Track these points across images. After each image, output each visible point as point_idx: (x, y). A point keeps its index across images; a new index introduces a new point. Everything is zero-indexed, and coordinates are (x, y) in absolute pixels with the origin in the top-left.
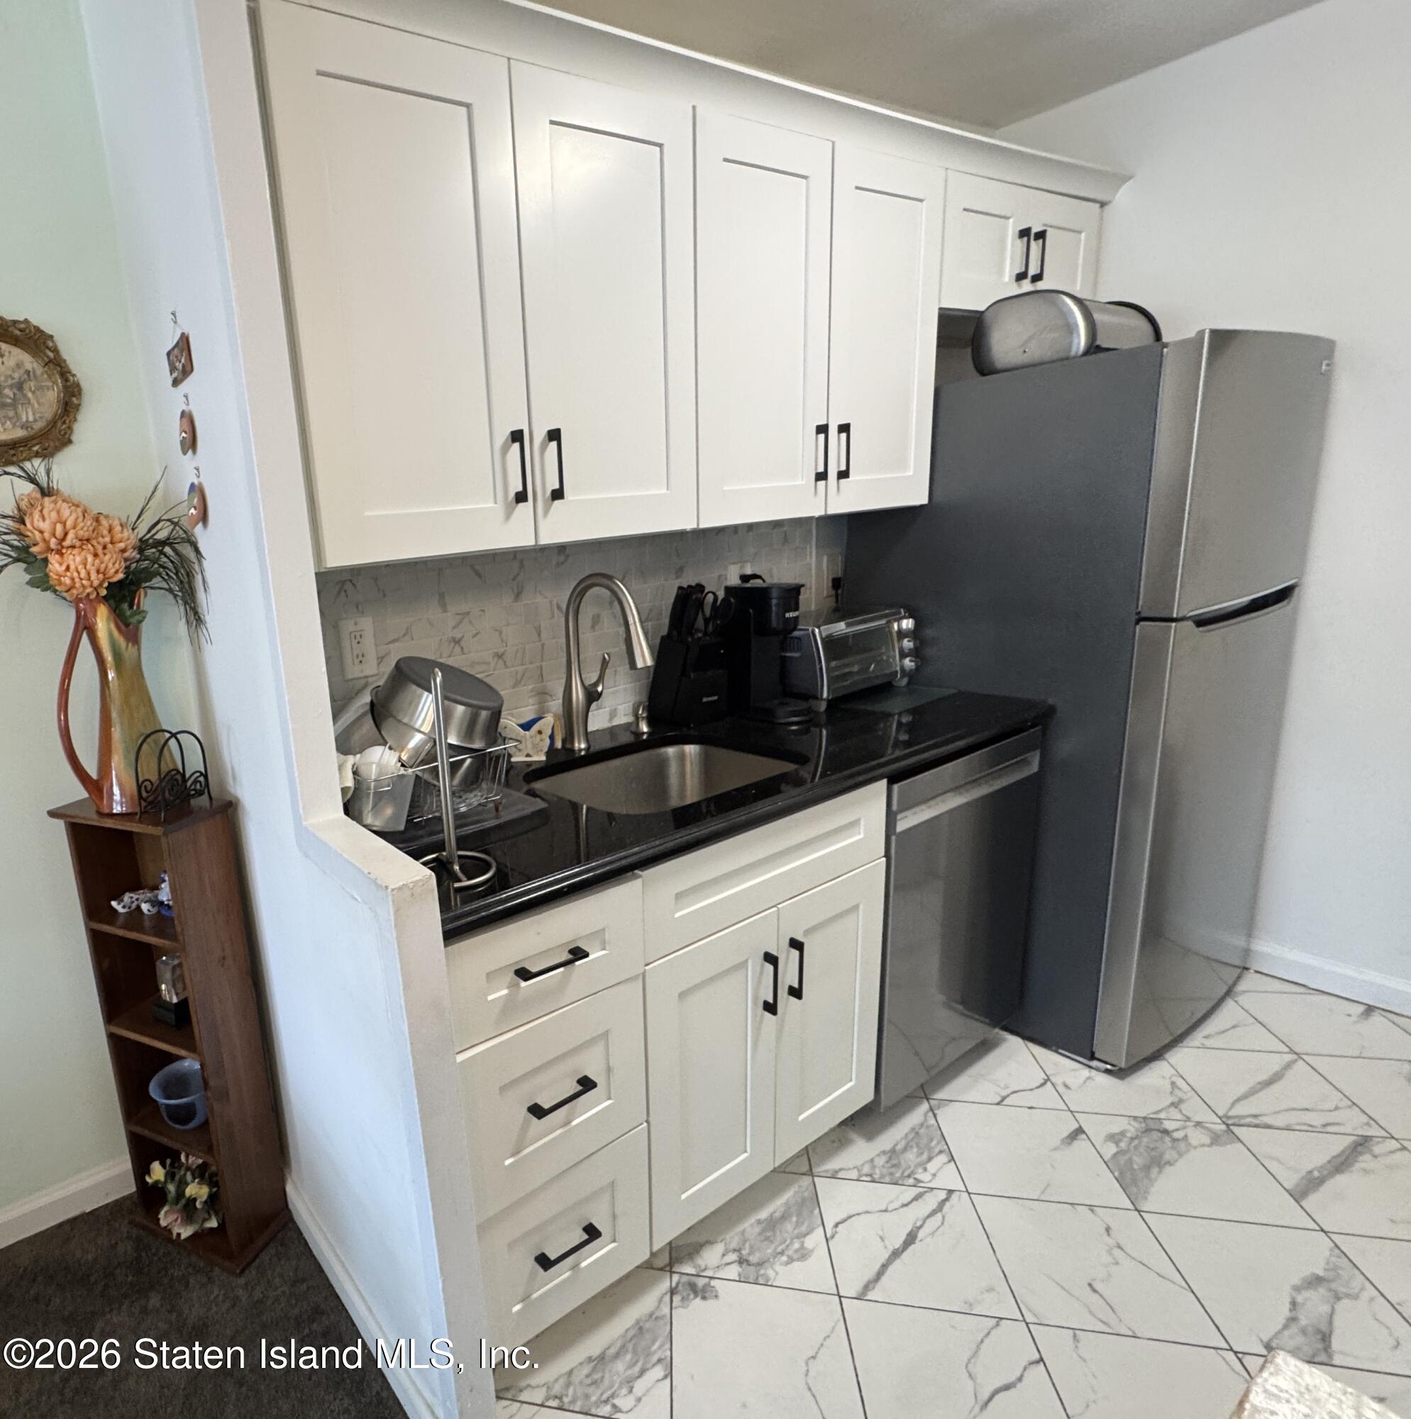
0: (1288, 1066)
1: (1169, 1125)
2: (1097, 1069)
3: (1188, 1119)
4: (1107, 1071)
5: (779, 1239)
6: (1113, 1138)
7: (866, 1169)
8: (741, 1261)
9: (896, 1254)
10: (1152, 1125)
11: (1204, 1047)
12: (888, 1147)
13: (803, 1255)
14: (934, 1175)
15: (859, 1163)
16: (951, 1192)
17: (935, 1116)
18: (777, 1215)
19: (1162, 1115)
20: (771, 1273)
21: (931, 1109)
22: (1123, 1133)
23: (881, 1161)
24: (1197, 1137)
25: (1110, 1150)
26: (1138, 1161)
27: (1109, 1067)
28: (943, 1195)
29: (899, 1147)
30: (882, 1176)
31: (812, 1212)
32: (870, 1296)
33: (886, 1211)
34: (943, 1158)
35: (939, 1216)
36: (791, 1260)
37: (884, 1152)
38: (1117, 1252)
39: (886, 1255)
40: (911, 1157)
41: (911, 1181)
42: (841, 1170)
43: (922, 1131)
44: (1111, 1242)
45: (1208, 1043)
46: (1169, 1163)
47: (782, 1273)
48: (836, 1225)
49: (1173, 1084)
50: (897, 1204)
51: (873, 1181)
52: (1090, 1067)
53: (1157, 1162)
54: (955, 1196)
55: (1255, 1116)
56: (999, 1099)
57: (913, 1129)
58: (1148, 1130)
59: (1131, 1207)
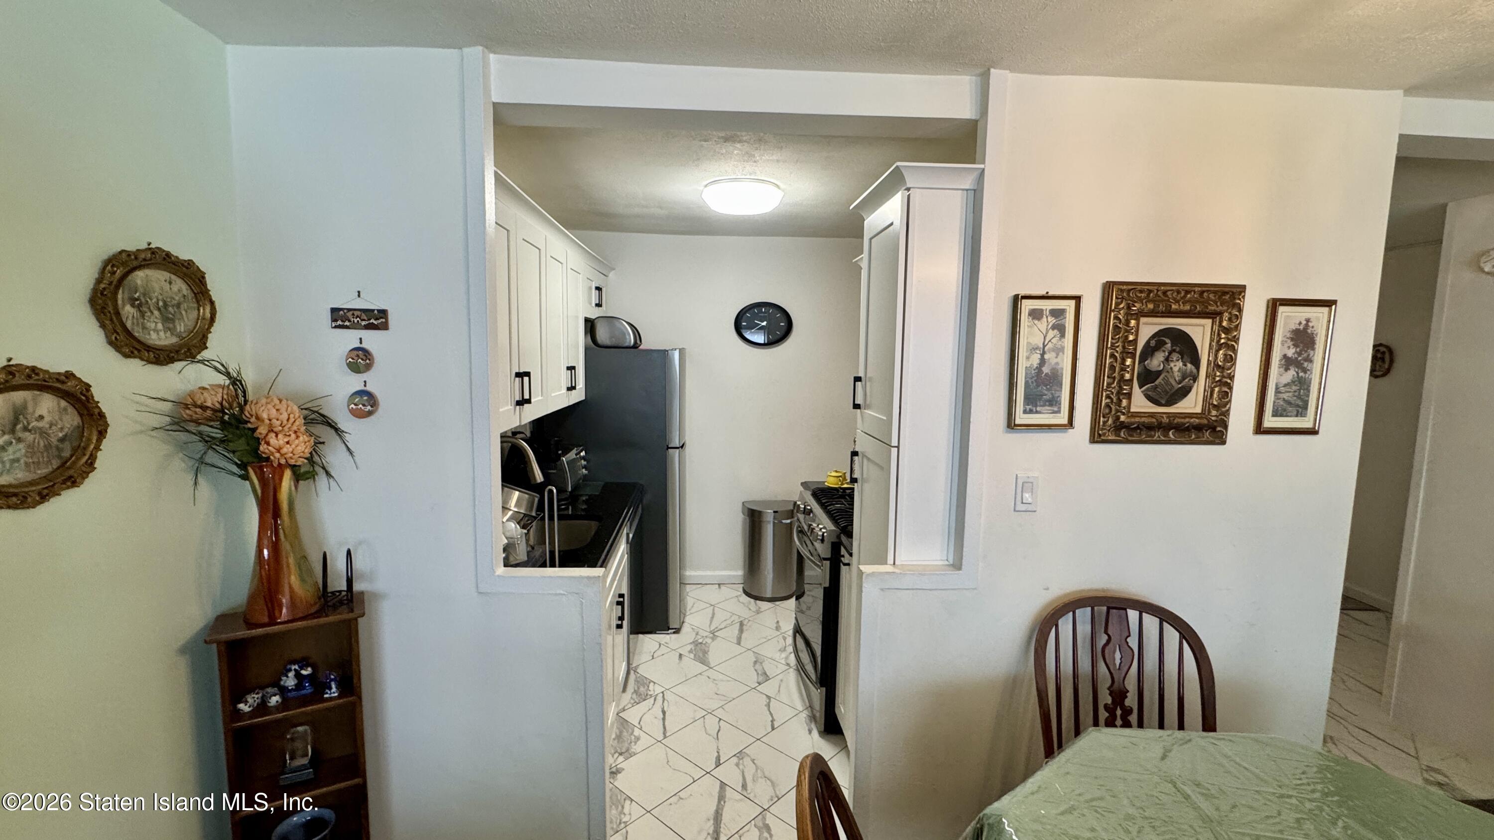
0: (713, 610)
1: (700, 641)
2: (671, 633)
3: (703, 637)
4: (674, 633)
5: (625, 739)
6: (690, 652)
7: (632, 701)
8: (621, 754)
9: (664, 719)
10: (696, 643)
11: (691, 614)
12: (633, 691)
13: (638, 739)
14: (654, 690)
15: (628, 701)
16: (663, 692)
17: (638, 673)
18: (618, 733)
19: (696, 639)
20: (632, 750)
21: (635, 671)
22: (691, 649)
23: (634, 696)
24: (709, 641)
25: (692, 656)
26: (701, 655)
27: (674, 630)
28: (661, 695)
29: (636, 689)
30: (639, 700)
31: (627, 725)
32: (667, 735)
33: (649, 710)
34: (652, 684)
35: (666, 702)
36: (636, 743)
37: (633, 693)
38: (715, 682)
39: (661, 721)
40: (642, 689)
41: (649, 697)
42: (624, 707)
43: (638, 679)
44: (711, 680)
45: (691, 612)
46: (708, 651)
47: (635, 748)
48: (639, 723)
49: (692, 629)
50: (651, 706)
51: (638, 704)
52: (668, 634)
53: (705, 653)
54: (665, 693)
55: (717, 628)
56: (651, 658)
57: (635, 681)
58: (697, 645)
59: (708, 668)
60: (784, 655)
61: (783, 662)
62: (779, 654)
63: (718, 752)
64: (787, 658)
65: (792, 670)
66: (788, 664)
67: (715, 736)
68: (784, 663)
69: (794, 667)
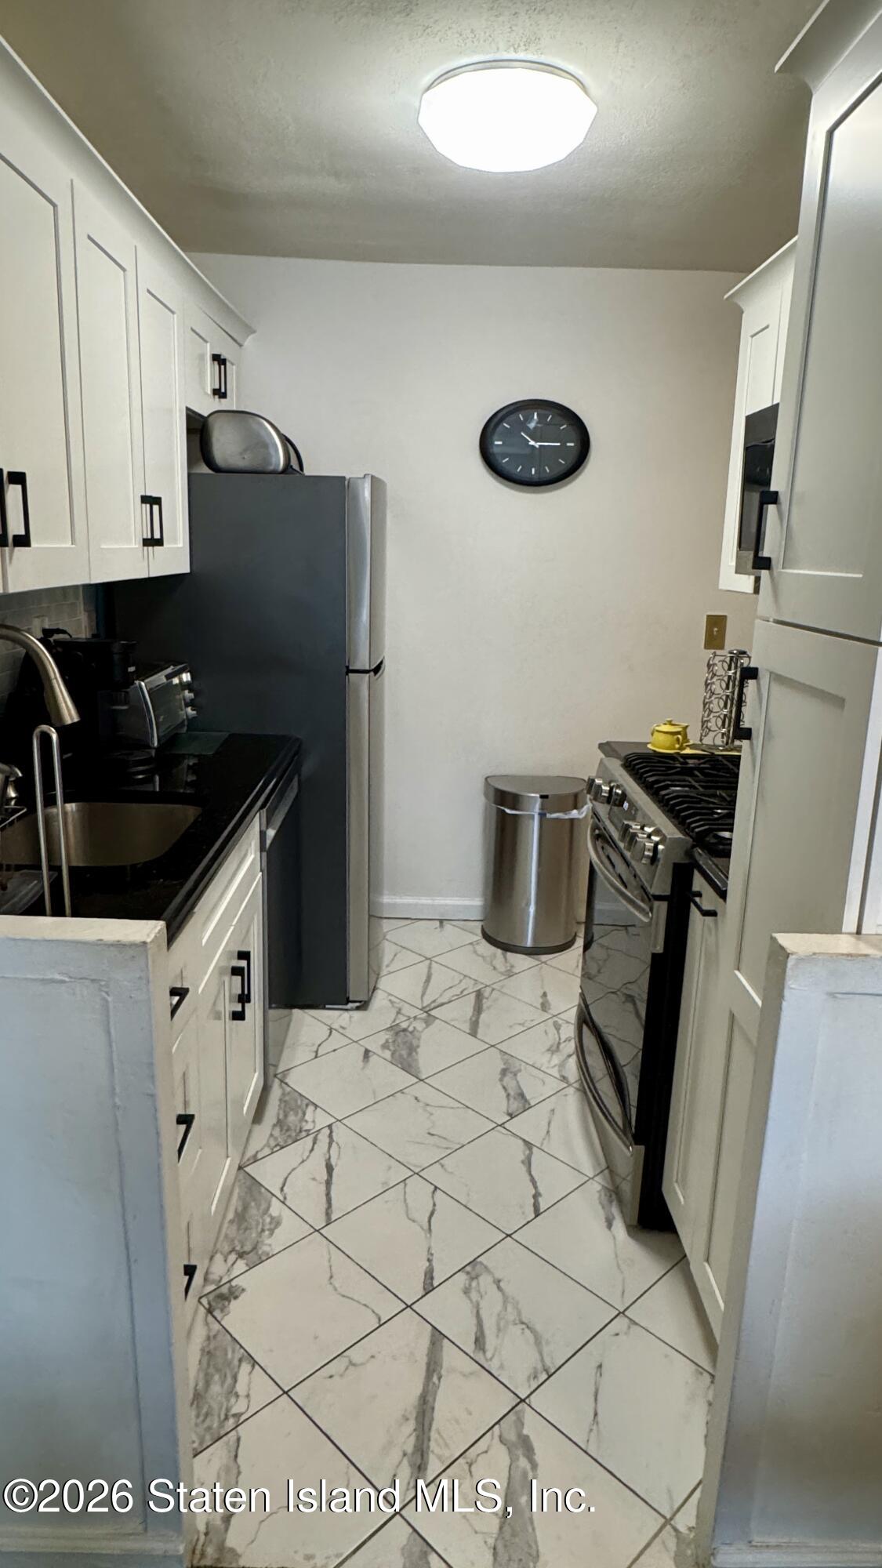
0: (430, 968)
1: (404, 1025)
2: (352, 1009)
3: (409, 1018)
4: (358, 1008)
5: (254, 1223)
6: (385, 1046)
7: (273, 1143)
8: (241, 1255)
9: (329, 1183)
10: (398, 1029)
11: (390, 973)
12: (275, 1121)
13: (276, 1222)
14: (314, 1122)
15: (264, 1142)
16: (330, 1126)
17: (286, 1084)
18: (240, 1209)
19: (397, 1022)
20: (266, 1248)
21: (282, 1081)
22: (387, 1041)
23: (277, 1132)
24: (419, 1025)
25: (387, 1054)
26: (404, 1053)
27: (358, 1004)
28: (327, 1131)
29: (281, 1117)
30: (286, 1142)
31: (260, 1192)
32: (334, 1217)
33: (303, 1161)
34: (311, 1108)
35: (334, 1145)
36: (272, 1232)
37: (275, 1126)
38: (428, 1108)
39: (323, 1188)
40: (292, 1118)
41: (304, 1134)
42: (257, 1152)
43: (287, 1098)
44: (421, 1104)
45: (391, 969)
46: (418, 1046)
47: (274, 1242)
48: (282, 1190)
49: (390, 1000)
50: (307, 1153)
51: (282, 1148)
52: (347, 1010)
53: (412, 1049)
54: (334, 1127)
55: (434, 1001)
56: (314, 1055)
57: (280, 1100)
58: (397, 1034)
59: (416, 1080)
60: (556, 1060)
61: (555, 1072)
62: (548, 1055)
63: (429, 1260)
64: (562, 1065)
65: (571, 1090)
66: (564, 1079)
67: (426, 1226)
68: (558, 1076)
69: (575, 1085)
